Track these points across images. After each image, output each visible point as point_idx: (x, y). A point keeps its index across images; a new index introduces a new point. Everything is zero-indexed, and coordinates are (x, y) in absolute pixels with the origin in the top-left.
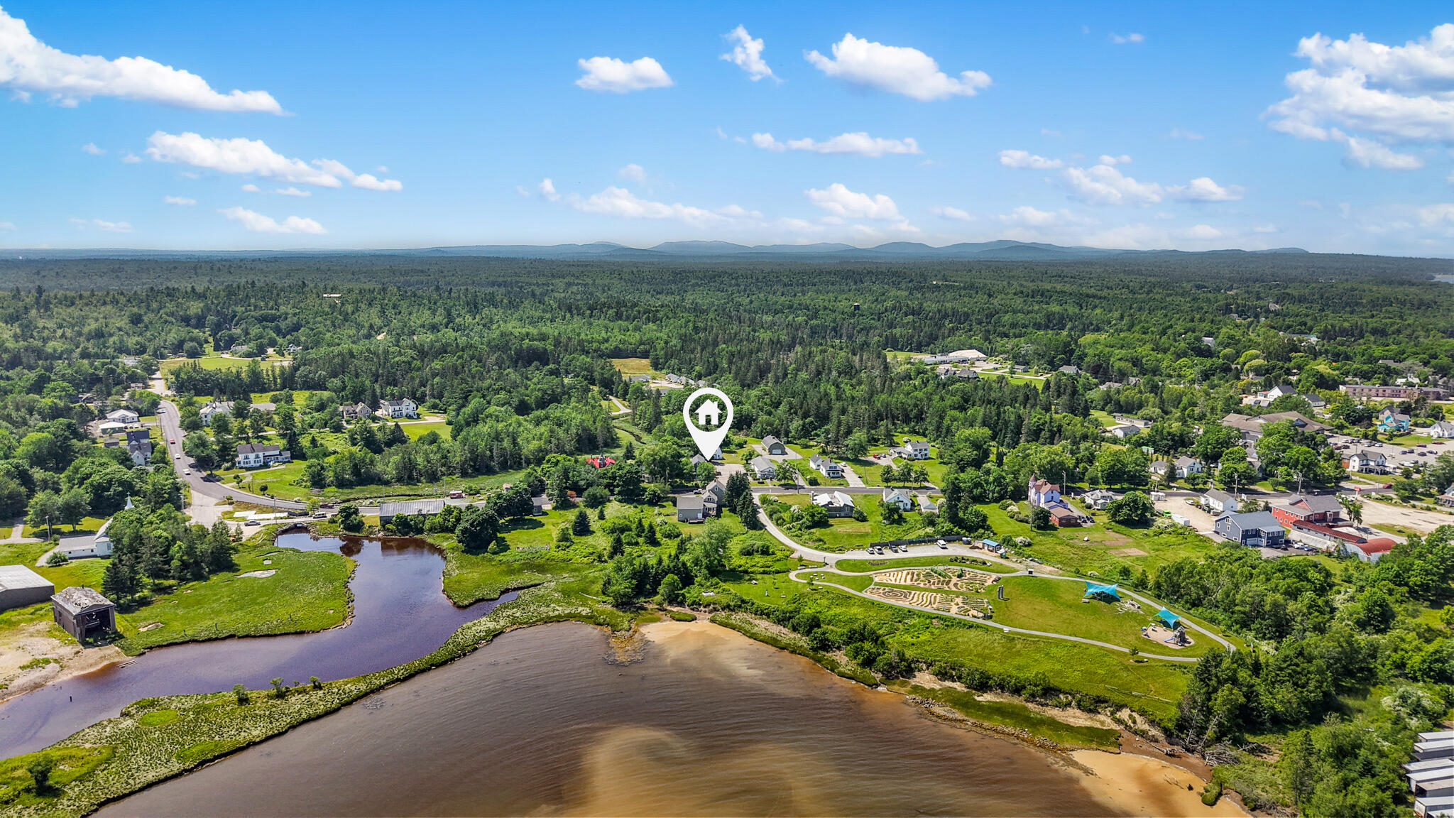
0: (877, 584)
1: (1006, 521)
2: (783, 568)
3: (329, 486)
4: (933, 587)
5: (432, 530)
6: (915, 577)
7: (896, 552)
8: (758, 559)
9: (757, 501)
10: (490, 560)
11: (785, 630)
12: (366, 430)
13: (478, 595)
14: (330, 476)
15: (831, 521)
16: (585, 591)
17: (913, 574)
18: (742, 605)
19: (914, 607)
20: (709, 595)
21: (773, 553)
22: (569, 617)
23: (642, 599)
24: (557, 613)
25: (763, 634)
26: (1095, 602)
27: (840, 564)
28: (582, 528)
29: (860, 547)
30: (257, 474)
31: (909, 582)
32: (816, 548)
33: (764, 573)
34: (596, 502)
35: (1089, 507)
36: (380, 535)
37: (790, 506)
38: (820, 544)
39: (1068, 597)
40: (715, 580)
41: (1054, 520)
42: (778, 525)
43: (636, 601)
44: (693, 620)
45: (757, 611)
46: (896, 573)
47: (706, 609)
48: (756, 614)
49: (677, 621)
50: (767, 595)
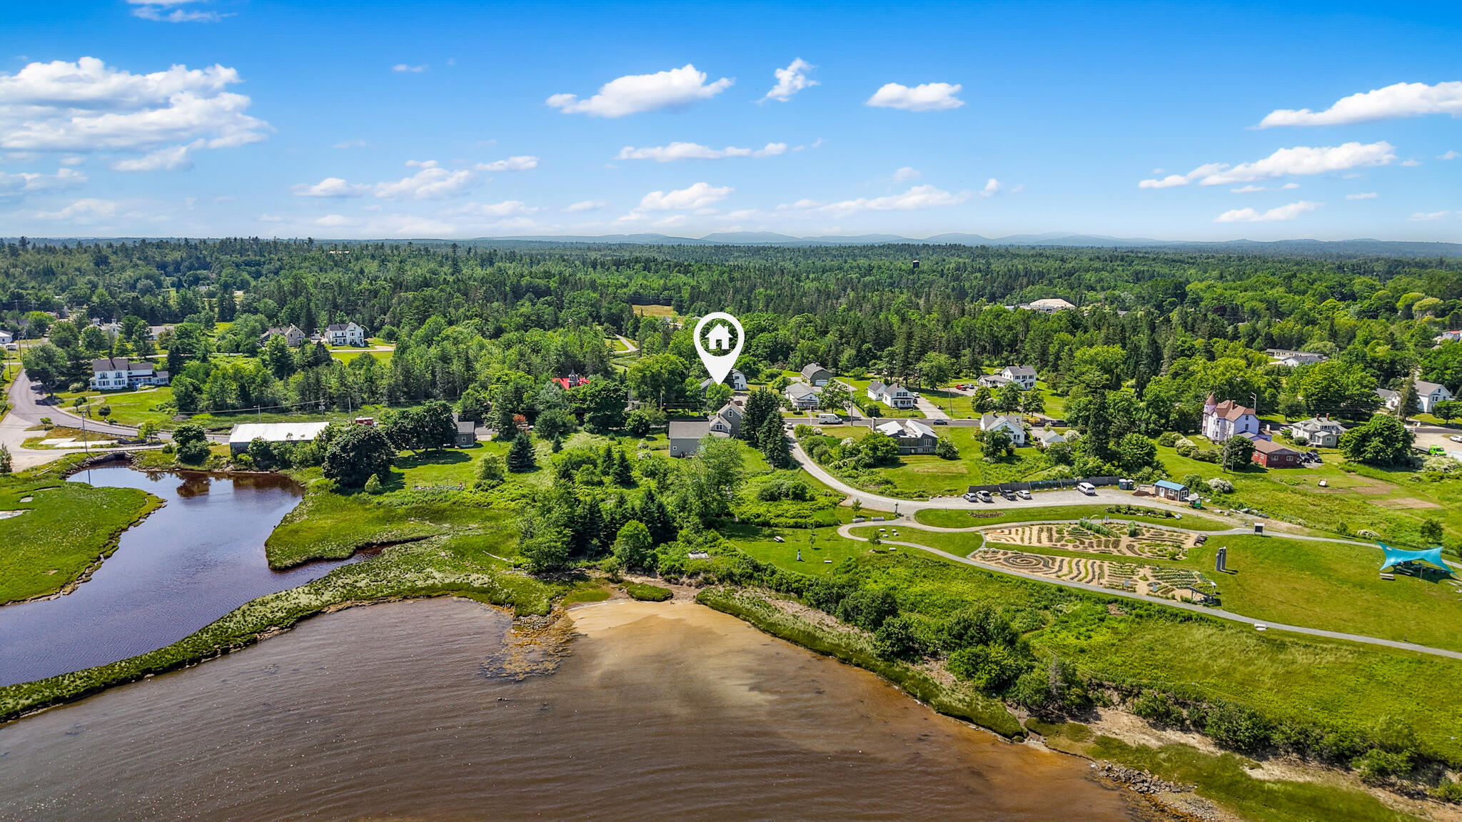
0: (989, 545)
1: (1179, 460)
2: (828, 520)
3: (202, 411)
4: (1091, 550)
5: (304, 463)
6: (1055, 536)
7: (1013, 499)
8: (788, 506)
9: (791, 434)
10: (365, 502)
11: (830, 620)
13: (315, 551)
14: (204, 400)
15: (902, 459)
16: (493, 548)
17: (1050, 530)
18: (754, 573)
19: (1066, 582)
20: (698, 558)
21: (812, 499)
22: (452, 589)
23: (583, 563)
24: (430, 582)
25: (790, 624)
26: (1405, 579)
27: (921, 516)
28: (523, 462)
29: (951, 492)
30: (112, 398)
31: (1045, 543)
32: (882, 493)
33: (797, 526)
34: (556, 431)
35: (1302, 443)
36: (228, 469)
37: (840, 440)
38: (887, 487)
39: (1351, 570)
40: (712, 533)
41: (1258, 459)
42: (820, 462)
43: (571, 564)
44: (666, 599)
45: (781, 585)
46: (1020, 529)
47: (693, 581)
48: (778, 590)
49: (640, 599)
50: (800, 560)
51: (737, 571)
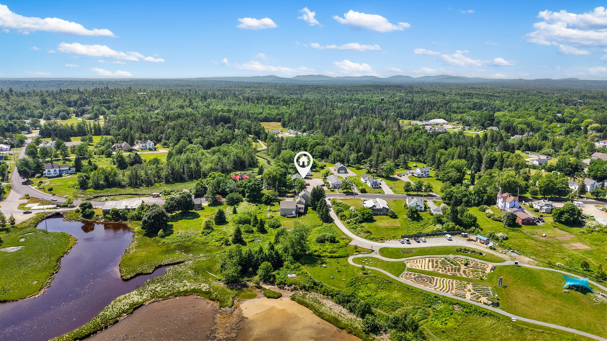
0: (410, 270)
1: (486, 220)
2: (344, 253)
3: (90, 188)
4: (449, 274)
5: (132, 218)
6: (435, 264)
7: (419, 242)
8: (328, 246)
9: (329, 203)
10: (158, 242)
11: (345, 311)
12: (119, 156)
13: (139, 270)
14: (90, 183)
15: (375, 218)
16: (210, 269)
17: (433, 261)
18: (314, 286)
19: (438, 292)
20: (292, 276)
21: (338, 242)
22: (194, 291)
23: (246, 279)
24: (185, 288)
25: (328, 313)
26: (573, 292)
27: (382, 251)
28: (221, 220)
29: (394, 238)
30: (53, 181)
31: (431, 269)
32: (366, 238)
33: (331, 257)
34: (234, 202)
35: (537, 211)
36: (102, 221)
37: (349, 207)
38: (368, 235)
39: (551, 286)
40: (297, 264)
41: (519, 221)
42: (341, 219)
43: (241, 279)
44: (279, 297)
45: (325, 292)
46: (421, 260)
47: (289, 288)
48: (324, 295)
49: (269, 297)
50: (333, 278)
51: (307, 285)
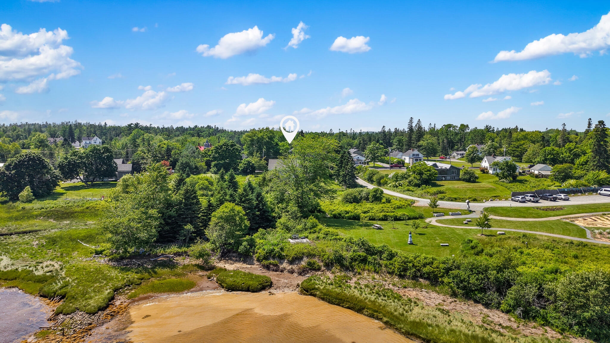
11: (499, 317)
18: (368, 257)
20: (299, 242)
22: (7, 277)
23: (174, 249)
40: (312, 220)
44: (263, 288)
45: (405, 270)
47: (295, 267)
48: (401, 276)
50: (411, 244)
51: (348, 255)
